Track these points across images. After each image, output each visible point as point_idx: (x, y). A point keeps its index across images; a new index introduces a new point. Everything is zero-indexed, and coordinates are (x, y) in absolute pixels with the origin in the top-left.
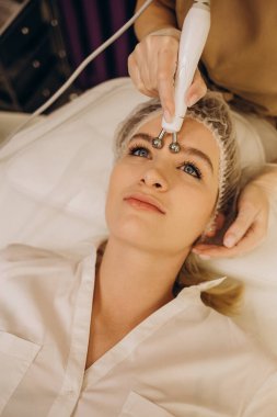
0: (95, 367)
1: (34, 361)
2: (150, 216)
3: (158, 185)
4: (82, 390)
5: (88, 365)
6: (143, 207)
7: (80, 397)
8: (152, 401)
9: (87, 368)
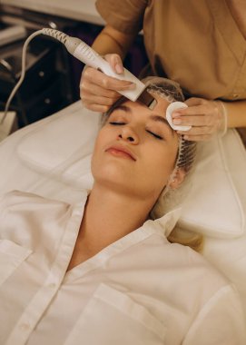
0: (75, 270)
1: (26, 260)
2: (124, 161)
3: (131, 139)
4: (62, 284)
5: (69, 269)
6: (120, 154)
7: (59, 289)
8: (120, 291)
9: (67, 271)
